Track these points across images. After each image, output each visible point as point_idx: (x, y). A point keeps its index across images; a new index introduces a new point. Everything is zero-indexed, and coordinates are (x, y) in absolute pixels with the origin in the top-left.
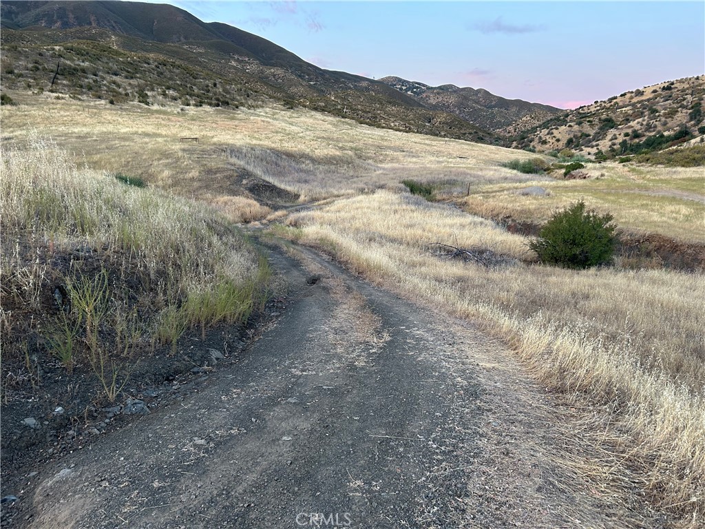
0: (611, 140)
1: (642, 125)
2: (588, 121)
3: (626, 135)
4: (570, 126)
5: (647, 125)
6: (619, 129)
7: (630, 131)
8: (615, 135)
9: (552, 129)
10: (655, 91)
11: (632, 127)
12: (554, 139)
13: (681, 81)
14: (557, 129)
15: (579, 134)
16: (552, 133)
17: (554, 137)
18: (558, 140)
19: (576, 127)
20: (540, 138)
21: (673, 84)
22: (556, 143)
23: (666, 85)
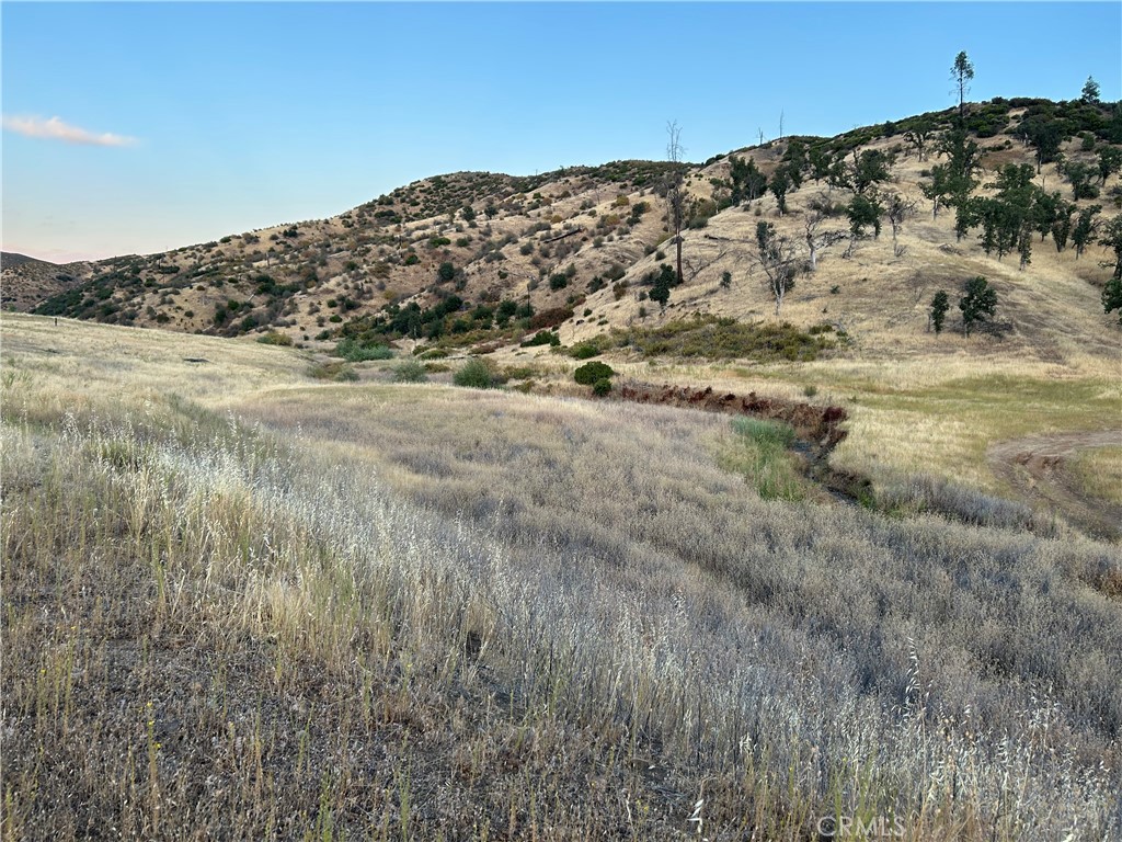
0: (311, 313)
1: (347, 288)
2: (231, 281)
3: (332, 304)
4: (200, 288)
5: (356, 288)
6: (310, 294)
7: (333, 297)
8: (312, 305)
9: (166, 294)
10: (274, 238)
11: (333, 291)
12: (181, 314)
13: (305, 225)
14: (177, 293)
15: (225, 304)
16: (171, 302)
17: (179, 308)
18: (190, 314)
19: (212, 291)
20: (150, 310)
21: (295, 228)
22: (187, 319)
23: (287, 228)
